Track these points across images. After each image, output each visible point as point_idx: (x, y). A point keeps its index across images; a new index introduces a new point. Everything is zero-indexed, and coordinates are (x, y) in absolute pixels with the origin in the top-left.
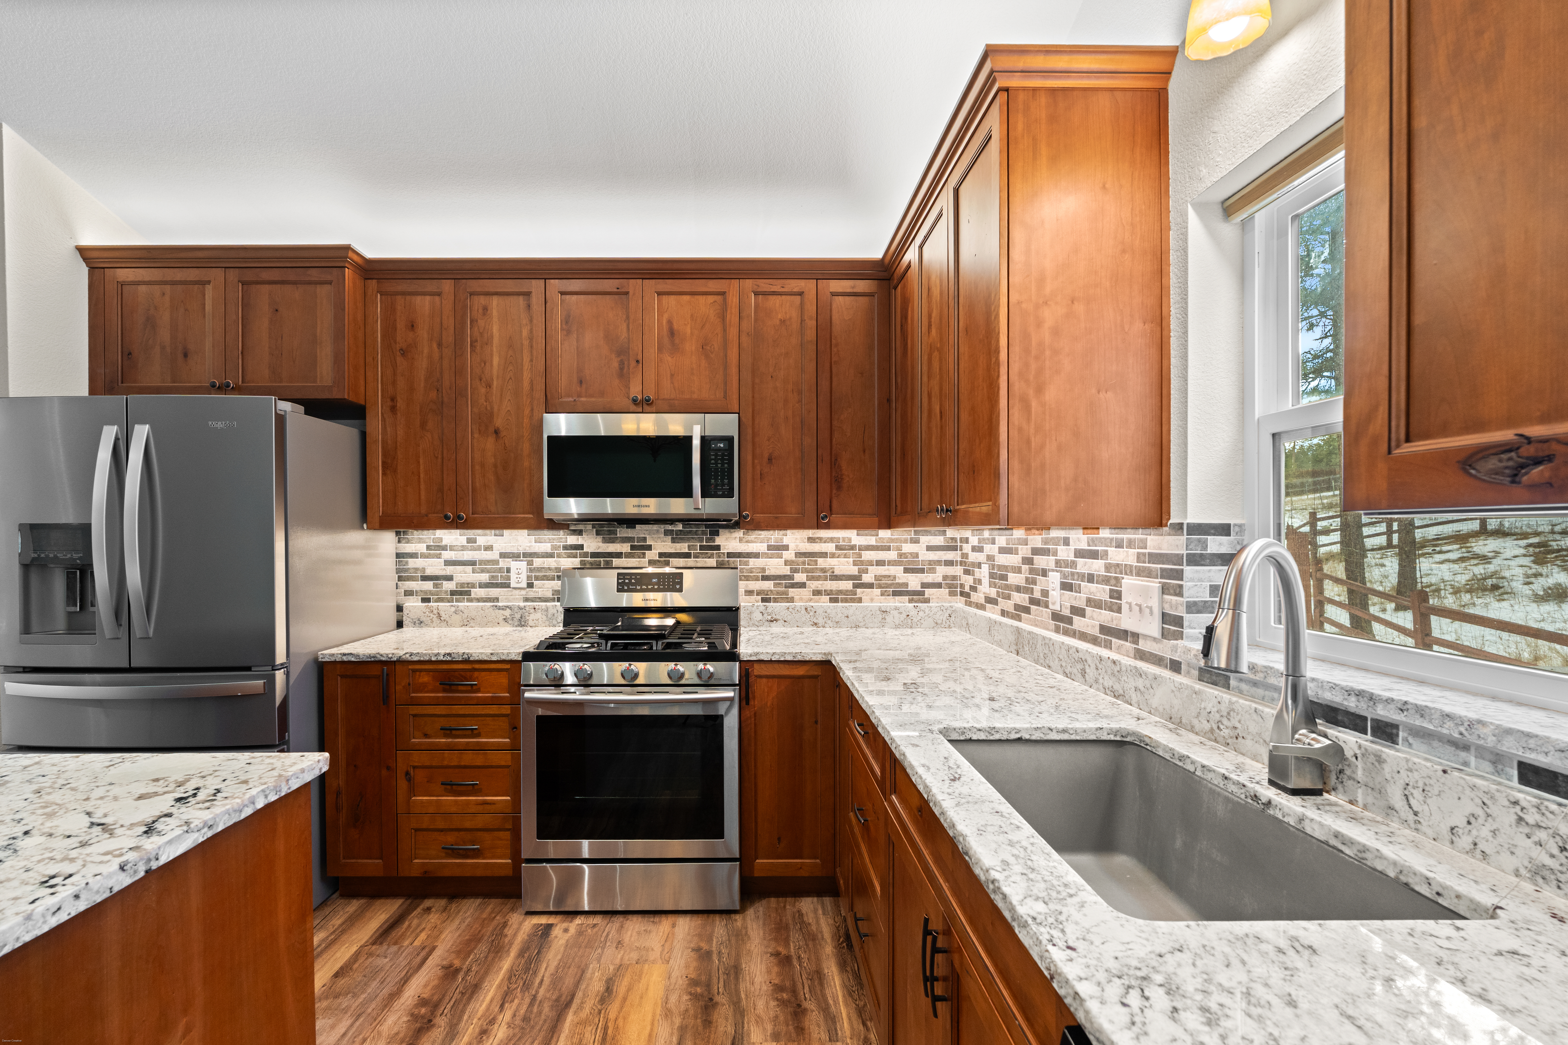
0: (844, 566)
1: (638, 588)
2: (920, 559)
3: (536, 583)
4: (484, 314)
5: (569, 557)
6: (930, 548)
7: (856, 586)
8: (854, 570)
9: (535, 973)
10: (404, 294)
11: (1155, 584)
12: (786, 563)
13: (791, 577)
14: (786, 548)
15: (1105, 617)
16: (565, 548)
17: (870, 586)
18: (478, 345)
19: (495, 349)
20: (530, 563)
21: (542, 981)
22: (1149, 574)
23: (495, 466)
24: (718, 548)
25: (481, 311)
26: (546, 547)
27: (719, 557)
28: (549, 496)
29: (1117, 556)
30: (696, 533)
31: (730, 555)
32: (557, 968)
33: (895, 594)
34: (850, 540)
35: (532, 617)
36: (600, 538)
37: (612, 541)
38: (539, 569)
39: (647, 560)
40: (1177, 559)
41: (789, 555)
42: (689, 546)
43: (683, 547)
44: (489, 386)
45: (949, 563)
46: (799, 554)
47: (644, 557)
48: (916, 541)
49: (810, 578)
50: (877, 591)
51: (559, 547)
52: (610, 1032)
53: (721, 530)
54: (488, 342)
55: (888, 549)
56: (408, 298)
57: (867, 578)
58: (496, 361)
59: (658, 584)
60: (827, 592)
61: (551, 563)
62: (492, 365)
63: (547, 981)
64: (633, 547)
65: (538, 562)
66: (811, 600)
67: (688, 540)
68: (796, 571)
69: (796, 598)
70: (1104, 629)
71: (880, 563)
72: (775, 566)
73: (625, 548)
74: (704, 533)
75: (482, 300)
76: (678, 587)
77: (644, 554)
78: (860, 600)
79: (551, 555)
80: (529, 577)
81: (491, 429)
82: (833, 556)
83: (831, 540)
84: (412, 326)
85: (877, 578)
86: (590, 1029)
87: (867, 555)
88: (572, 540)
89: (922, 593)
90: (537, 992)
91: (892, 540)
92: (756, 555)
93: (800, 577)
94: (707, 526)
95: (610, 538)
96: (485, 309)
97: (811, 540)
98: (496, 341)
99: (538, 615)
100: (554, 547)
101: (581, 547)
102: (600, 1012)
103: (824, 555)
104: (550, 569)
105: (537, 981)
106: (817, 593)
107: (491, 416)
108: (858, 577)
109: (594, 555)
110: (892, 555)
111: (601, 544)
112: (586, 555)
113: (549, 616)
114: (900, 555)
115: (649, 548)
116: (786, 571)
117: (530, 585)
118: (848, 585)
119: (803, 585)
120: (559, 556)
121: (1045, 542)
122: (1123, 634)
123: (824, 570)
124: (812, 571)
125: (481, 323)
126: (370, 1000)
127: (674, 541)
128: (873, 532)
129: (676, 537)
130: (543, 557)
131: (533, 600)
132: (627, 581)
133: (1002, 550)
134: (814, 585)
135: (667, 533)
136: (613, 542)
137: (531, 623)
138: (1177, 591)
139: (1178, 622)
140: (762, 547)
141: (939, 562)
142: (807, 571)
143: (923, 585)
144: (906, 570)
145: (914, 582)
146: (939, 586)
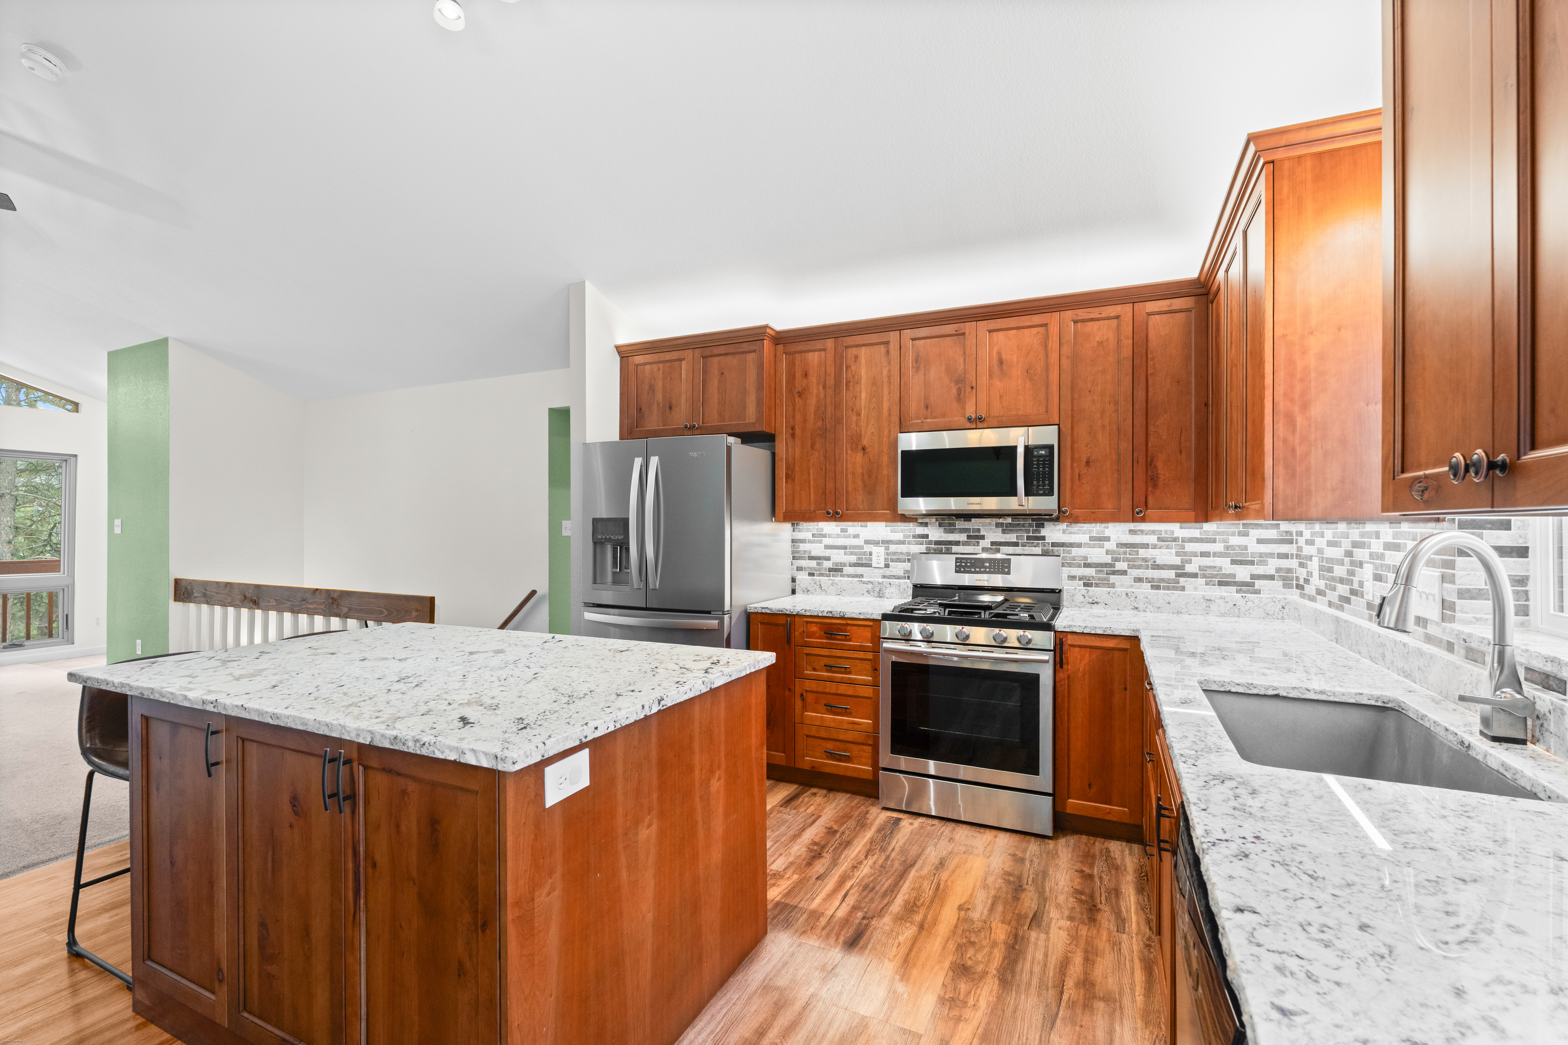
0: (1166, 556)
1: (973, 570)
2: (1249, 551)
3: (891, 564)
4: (855, 361)
5: (917, 544)
6: (1260, 541)
7: (1178, 575)
8: (1177, 561)
9: (889, 843)
10: (801, 352)
11: (1437, 574)
12: (1107, 552)
13: (1112, 566)
14: (1108, 539)
16: (914, 537)
17: (1195, 575)
18: (851, 384)
19: (863, 386)
20: (887, 548)
21: (893, 849)
22: (1434, 564)
23: (863, 475)
24: (1043, 538)
25: (853, 359)
26: (899, 536)
27: (1044, 546)
28: (902, 497)
30: (1023, 525)
31: (1054, 545)
32: (905, 844)
33: (1221, 584)
34: (1172, 532)
35: (888, 590)
36: (942, 529)
37: (952, 531)
38: (894, 554)
39: (980, 547)
41: (1111, 545)
42: (1017, 537)
43: (1012, 537)
44: (859, 414)
45: (1285, 556)
46: (1120, 545)
47: (978, 545)
48: (1246, 534)
49: (1131, 567)
50: (1201, 581)
51: (910, 536)
52: (941, 886)
53: (1045, 523)
54: (858, 382)
55: (1214, 541)
56: (803, 355)
57: (1190, 568)
58: (863, 395)
59: (989, 567)
60: (1149, 580)
61: (903, 548)
62: (861, 399)
63: (897, 849)
64: (969, 537)
65: (893, 548)
66: (1132, 586)
67: (1017, 531)
68: (1117, 560)
69: (1117, 584)
71: (1204, 554)
72: (1098, 555)
73: (963, 537)
74: (1030, 525)
75: (854, 351)
76: (1006, 570)
77: (978, 543)
78: (1183, 589)
79: (903, 543)
80: (886, 559)
81: (860, 447)
82: (1155, 547)
83: (1153, 532)
84: (806, 375)
85: (1201, 568)
86: (927, 882)
87: (1190, 547)
88: (920, 530)
89: (1253, 585)
90: (890, 854)
91: (1218, 533)
92: (1079, 545)
93: (1121, 566)
94: (1033, 520)
95: (950, 529)
96: (856, 357)
97: (1132, 532)
98: (863, 381)
99: (893, 589)
100: (905, 536)
101: (927, 536)
102: (935, 875)
103: (1146, 546)
104: (902, 553)
105: (890, 848)
106: (1139, 580)
107: (860, 436)
108: (1182, 567)
109: (937, 543)
110: (1219, 547)
111: (943, 534)
112: (930, 542)
113: (901, 590)
114: (1227, 548)
115: (983, 537)
116: (1108, 559)
117: (887, 566)
118: (1171, 574)
119: (1124, 573)
120: (909, 543)
121: (1362, 535)
123: (1145, 560)
124: (1133, 560)
125: (853, 368)
126: (783, 835)
127: (1004, 532)
128: (1198, 525)
129: (1006, 528)
130: (897, 544)
131: (889, 577)
132: (963, 564)
133: (1331, 544)
134: (1135, 573)
135: (998, 525)
136: (953, 533)
137: (887, 595)
138: (1452, 580)
139: (1452, 607)
140: (1084, 538)
141: (1271, 555)
142: (1128, 560)
143: (1253, 577)
144: (1234, 562)
145: (1242, 573)
146: (1271, 578)
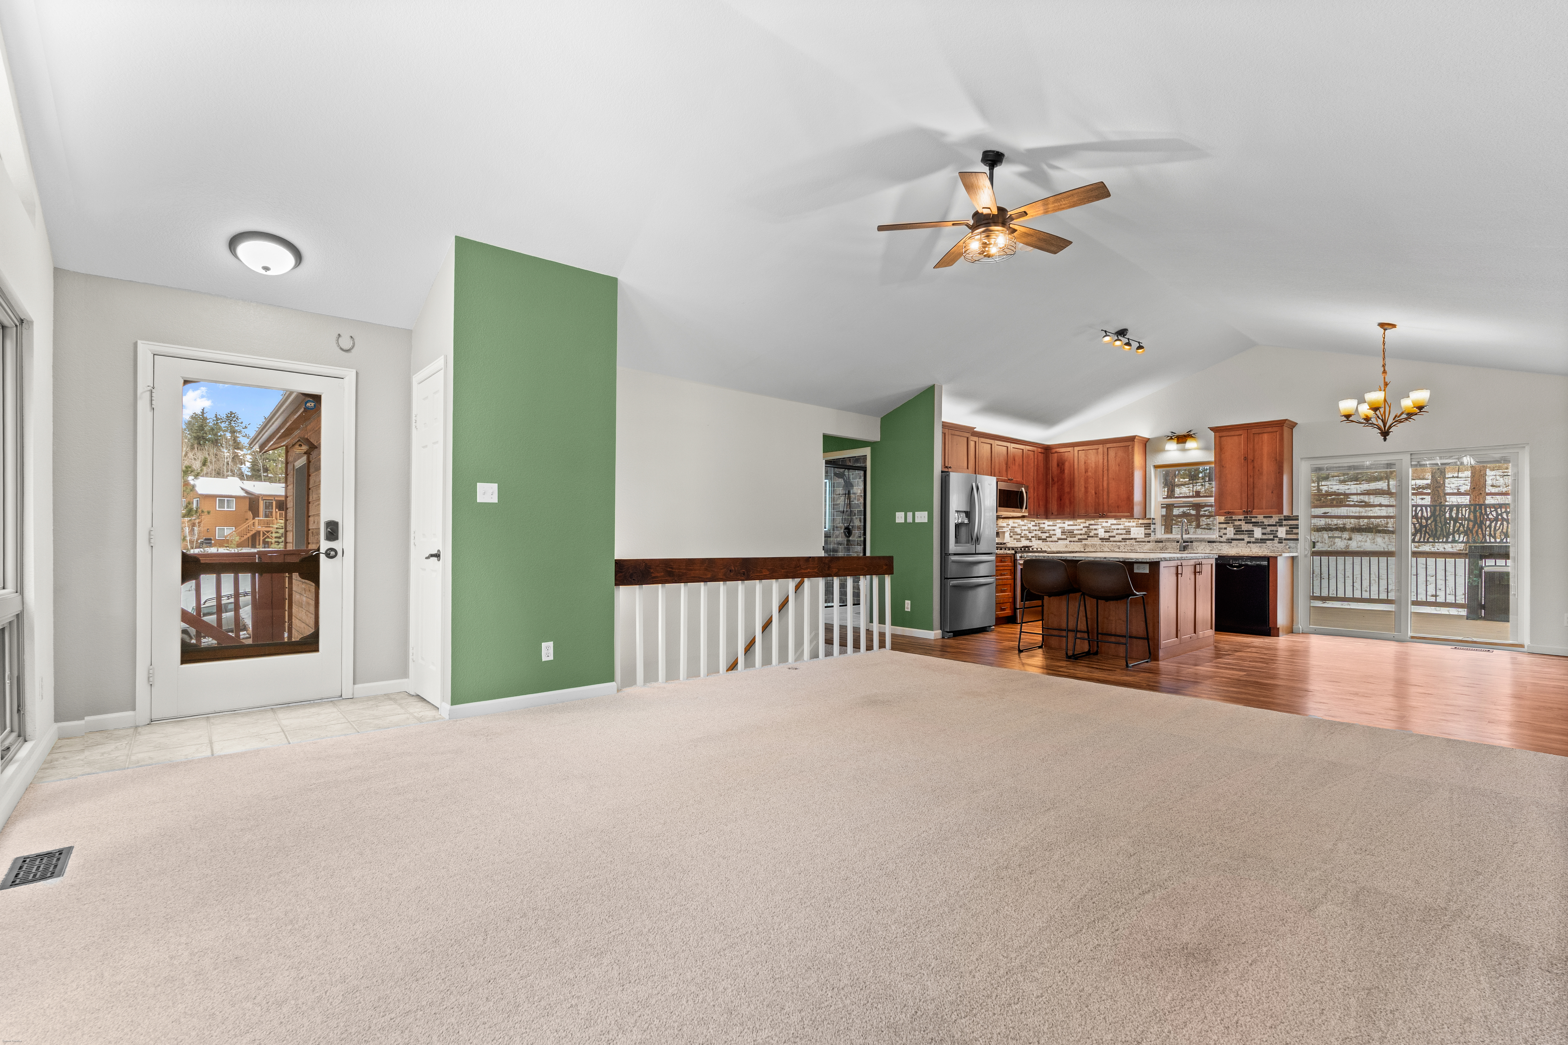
7: (1021, 537)
11: (1143, 528)
14: (1009, 525)
15: (1124, 536)
17: (1023, 537)
22: (1140, 527)
29: (1127, 524)
31: (1000, 527)
33: (1027, 539)
40: (1150, 524)
45: (1036, 530)
46: (1012, 527)
49: (1013, 535)
57: (1023, 535)
70: (1122, 539)
83: (1017, 523)
85: (1024, 534)
87: (1023, 528)
92: (1004, 527)
97: (1014, 523)
103: (1015, 527)
106: (1014, 539)
110: (1026, 528)
118: (1019, 537)
122: (1132, 539)
134: (1014, 536)
138: (1150, 529)
139: (1150, 534)
140: (1004, 525)
141: (1033, 530)
142: (1013, 532)
143: (1032, 537)
144: (1029, 532)
145: (1030, 535)
146: (1033, 537)
